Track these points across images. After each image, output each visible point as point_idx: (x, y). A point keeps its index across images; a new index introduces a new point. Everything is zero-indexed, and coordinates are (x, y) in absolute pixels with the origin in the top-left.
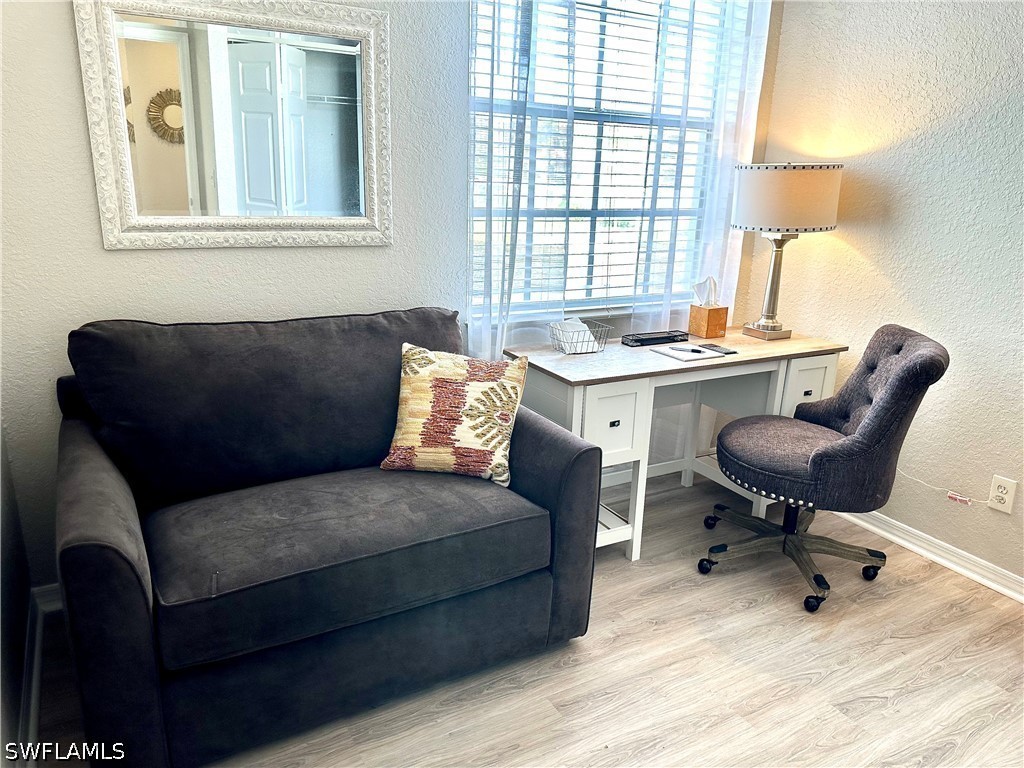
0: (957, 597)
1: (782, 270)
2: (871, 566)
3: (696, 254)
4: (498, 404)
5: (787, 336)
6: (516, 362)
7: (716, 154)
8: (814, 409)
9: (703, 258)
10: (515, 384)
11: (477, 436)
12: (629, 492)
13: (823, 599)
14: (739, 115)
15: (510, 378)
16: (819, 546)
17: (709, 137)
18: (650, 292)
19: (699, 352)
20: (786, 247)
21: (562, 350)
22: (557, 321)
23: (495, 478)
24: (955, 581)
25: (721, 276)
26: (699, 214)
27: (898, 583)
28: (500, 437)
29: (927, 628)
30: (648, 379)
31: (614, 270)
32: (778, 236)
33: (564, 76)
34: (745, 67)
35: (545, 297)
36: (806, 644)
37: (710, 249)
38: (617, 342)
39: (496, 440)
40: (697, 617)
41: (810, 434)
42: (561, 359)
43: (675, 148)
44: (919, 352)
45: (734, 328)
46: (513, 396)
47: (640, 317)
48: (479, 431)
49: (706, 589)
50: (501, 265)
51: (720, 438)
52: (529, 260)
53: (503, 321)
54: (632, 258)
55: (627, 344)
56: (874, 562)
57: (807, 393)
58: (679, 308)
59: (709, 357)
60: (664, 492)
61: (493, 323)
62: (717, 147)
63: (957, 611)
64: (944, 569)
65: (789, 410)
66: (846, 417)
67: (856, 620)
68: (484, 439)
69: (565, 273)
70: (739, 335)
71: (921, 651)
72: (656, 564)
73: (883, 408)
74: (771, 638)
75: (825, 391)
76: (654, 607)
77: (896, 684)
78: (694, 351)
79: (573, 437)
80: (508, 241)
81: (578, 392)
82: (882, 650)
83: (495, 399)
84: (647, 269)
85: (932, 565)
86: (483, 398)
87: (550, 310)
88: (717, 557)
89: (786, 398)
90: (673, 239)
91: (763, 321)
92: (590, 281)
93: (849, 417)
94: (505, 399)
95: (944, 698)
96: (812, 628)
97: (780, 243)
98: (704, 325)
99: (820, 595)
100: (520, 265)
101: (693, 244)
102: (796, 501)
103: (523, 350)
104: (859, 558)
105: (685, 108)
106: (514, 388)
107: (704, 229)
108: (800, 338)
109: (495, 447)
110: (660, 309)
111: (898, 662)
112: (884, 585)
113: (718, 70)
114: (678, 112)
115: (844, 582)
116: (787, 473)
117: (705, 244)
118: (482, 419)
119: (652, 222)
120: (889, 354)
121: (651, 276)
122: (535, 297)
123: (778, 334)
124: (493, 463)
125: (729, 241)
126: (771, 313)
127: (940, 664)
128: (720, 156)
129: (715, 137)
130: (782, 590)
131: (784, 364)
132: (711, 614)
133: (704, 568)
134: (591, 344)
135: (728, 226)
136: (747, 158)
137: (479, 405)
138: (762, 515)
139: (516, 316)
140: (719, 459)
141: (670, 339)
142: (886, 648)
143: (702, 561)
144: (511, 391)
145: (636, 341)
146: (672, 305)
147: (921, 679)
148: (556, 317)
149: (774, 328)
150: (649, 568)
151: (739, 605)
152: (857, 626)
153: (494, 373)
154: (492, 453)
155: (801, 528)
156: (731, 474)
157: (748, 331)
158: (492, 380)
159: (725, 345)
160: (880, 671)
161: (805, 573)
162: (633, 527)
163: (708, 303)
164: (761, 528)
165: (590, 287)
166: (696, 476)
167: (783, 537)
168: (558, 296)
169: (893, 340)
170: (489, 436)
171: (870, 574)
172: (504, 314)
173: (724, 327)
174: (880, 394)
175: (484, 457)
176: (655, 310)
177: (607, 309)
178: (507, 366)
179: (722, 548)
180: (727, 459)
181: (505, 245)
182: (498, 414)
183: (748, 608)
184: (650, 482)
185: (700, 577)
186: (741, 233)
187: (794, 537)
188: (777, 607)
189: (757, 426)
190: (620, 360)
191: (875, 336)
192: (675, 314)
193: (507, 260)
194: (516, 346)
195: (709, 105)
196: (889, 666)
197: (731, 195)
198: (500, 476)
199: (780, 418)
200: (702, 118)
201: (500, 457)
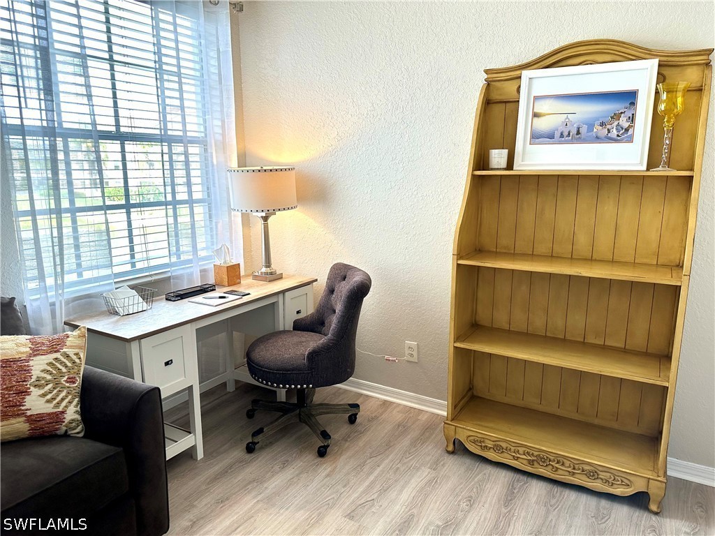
0: (400, 419)
1: (270, 234)
2: (352, 413)
3: (211, 228)
4: (64, 370)
5: (280, 277)
6: (76, 333)
7: (212, 162)
8: (303, 323)
9: (217, 231)
10: (76, 351)
11: (48, 401)
12: (188, 408)
13: (328, 446)
14: (223, 135)
15: (71, 347)
16: (321, 410)
17: (206, 150)
18: (182, 259)
19: (224, 297)
20: (270, 221)
21: (116, 313)
22: (109, 291)
23: (69, 432)
24: (398, 409)
25: (231, 242)
26: (207, 201)
27: (369, 421)
28: (70, 397)
29: (389, 445)
30: (189, 324)
31: (150, 247)
32: (264, 214)
33: (86, 109)
34: (222, 105)
35: (95, 273)
36: (323, 480)
37: (220, 225)
38: (162, 299)
39: (67, 400)
40: (250, 487)
41: (304, 339)
42: (117, 321)
43: (182, 158)
44: (355, 279)
45: (246, 276)
46: (77, 361)
47: (176, 277)
48: (49, 397)
49: (255, 463)
50: (51, 254)
51: (248, 355)
52: (77, 247)
53: (61, 298)
54: (164, 236)
55: (170, 300)
56: (353, 411)
57: (298, 312)
58: (206, 267)
59: (232, 300)
60: (215, 400)
61: (50, 301)
62: (212, 158)
63: (402, 429)
64: (391, 403)
65: (289, 326)
66: (322, 323)
67: (348, 454)
68: (55, 402)
69: (110, 253)
70: (250, 280)
71: (387, 461)
72: (215, 457)
73: (341, 316)
74: (301, 484)
75: (309, 310)
76: (218, 490)
77: (377, 487)
78: (220, 297)
79: (135, 384)
80: (55, 234)
81: (134, 345)
82: (366, 469)
83: (60, 367)
84: (177, 242)
85: (385, 402)
86: (49, 368)
87: (101, 283)
88: (259, 438)
89: (286, 318)
90: (192, 220)
91: (264, 270)
92: (133, 256)
93: (324, 323)
94: (69, 364)
95: (403, 487)
96: (325, 467)
97: (265, 219)
98: (225, 277)
99: (326, 444)
100: (69, 252)
101: (208, 223)
102: (302, 386)
103: (82, 318)
104: (345, 411)
105: (185, 131)
106: (77, 354)
107: (213, 212)
108: (289, 277)
109: (66, 407)
110: (192, 270)
111: (376, 473)
112: (361, 424)
113: (204, 105)
114: (180, 133)
115: (339, 431)
116: (293, 370)
117: (216, 222)
118: (50, 386)
119: (175, 210)
120: (340, 281)
121: (181, 247)
122: (87, 275)
123: (274, 277)
124: (66, 421)
125: (233, 219)
126: (268, 264)
127: (398, 466)
128: (215, 163)
129: (209, 151)
130: (303, 447)
131: (281, 296)
132: (259, 481)
133: (250, 449)
134: (140, 305)
135: (230, 210)
136: (234, 163)
137: (45, 375)
138: (284, 399)
139: (70, 293)
140: (250, 369)
141: (203, 290)
142: (368, 467)
143: (248, 444)
144: (74, 357)
145: (177, 296)
146: (200, 266)
147: (390, 479)
148: (108, 288)
149: (271, 273)
150: (212, 461)
151: (277, 468)
152: (350, 458)
153: (55, 346)
154: (63, 412)
155: (309, 401)
156: (258, 378)
157: (255, 278)
158: (56, 352)
159: (242, 290)
160: (367, 483)
161: (315, 432)
162: (195, 435)
163: (225, 262)
164: (284, 409)
165: (134, 260)
166: (237, 382)
167: (298, 411)
168: (107, 272)
169: (341, 272)
170: (59, 399)
171: (352, 420)
172: (60, 292)
173: (239, 277)
174: (339, 307)
175: (57, 417)
176: (188, 271)
177: (151, 276)
178: (68, 337)
179: (260, 431)
180: (254, 367)
181: (52, 237)
182: (65, 379)
183: (284, 467)
184: (203, 396)
185: (248, 456)
186: (240, 214)
187: (305, 409)
188: (301, 461)
189: (271, 341)
190: (166, 314)
191: (330, 272)
192: (204, 272)
193: (56, 248)
194: (75, 316)
195: (202, 129)
196: (372, 478)
197: (228, 188)
198: (75, 429)
199: (284, 332)
200: (199, 138)
201: (72, 413)
